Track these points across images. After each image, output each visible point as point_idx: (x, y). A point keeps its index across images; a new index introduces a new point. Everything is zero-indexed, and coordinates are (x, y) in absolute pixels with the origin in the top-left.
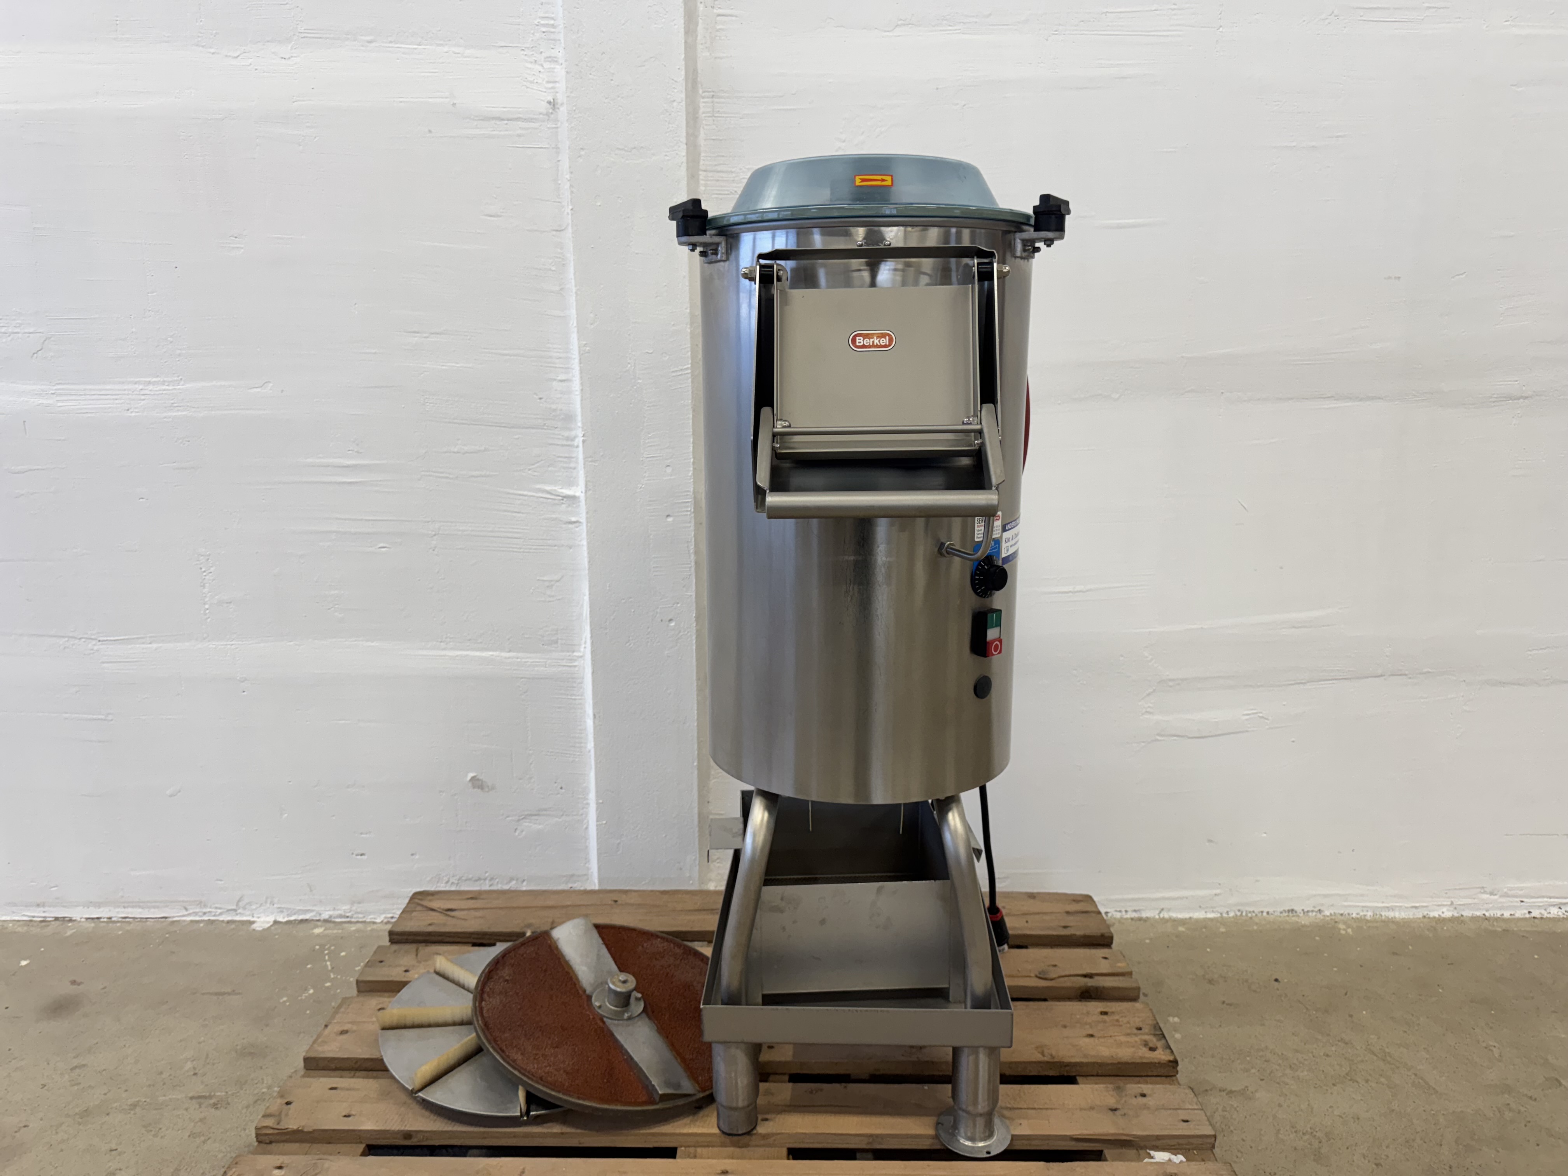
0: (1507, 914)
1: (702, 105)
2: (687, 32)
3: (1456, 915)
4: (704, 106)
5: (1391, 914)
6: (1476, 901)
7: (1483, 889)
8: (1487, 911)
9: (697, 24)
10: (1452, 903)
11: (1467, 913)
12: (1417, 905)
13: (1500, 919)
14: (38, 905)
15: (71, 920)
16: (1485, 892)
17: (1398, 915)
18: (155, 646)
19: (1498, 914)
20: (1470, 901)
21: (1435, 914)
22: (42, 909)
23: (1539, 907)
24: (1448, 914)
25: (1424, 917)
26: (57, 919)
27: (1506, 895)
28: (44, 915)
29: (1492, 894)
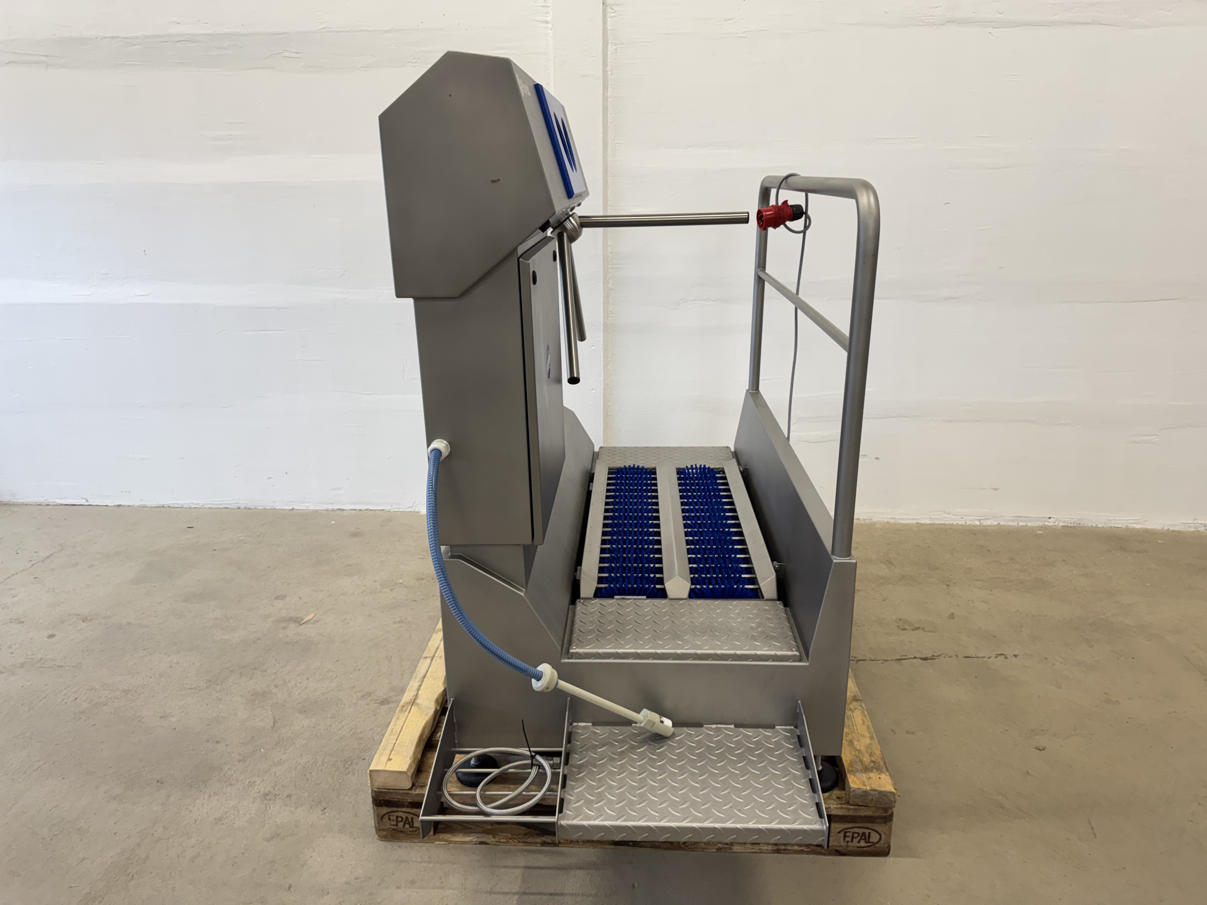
0: (955, 523)
1: (609, 179)
2: (604, 152)
3: (932, 522)
4: (610, 179)
5: (902, 522)
6: (941, 517)
7: (944, 512)
8: (946, 521)
9: (608, 147)
10: (930, 518)
11: (937, 522)
12: (914, 518)
13: (952, 525)
14: (331, 504)
15: (344, 510)
16: (945, 513)
17: (906, 522)
18: (383, 396)
19: (951, 523)
20: (938, 517)
21: (923, 522)
22: (332, 505)
23: (970, 521)
24: (928, 522)
25: (917, 523)
26: (338, 509)
27: (954, 515)
28: (332, 508)
29: (948, 514)
